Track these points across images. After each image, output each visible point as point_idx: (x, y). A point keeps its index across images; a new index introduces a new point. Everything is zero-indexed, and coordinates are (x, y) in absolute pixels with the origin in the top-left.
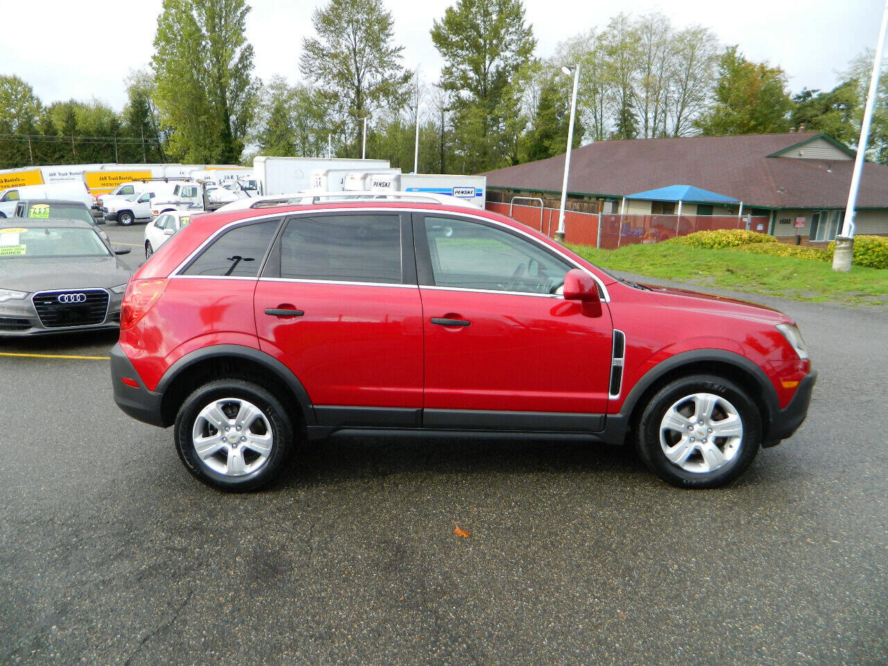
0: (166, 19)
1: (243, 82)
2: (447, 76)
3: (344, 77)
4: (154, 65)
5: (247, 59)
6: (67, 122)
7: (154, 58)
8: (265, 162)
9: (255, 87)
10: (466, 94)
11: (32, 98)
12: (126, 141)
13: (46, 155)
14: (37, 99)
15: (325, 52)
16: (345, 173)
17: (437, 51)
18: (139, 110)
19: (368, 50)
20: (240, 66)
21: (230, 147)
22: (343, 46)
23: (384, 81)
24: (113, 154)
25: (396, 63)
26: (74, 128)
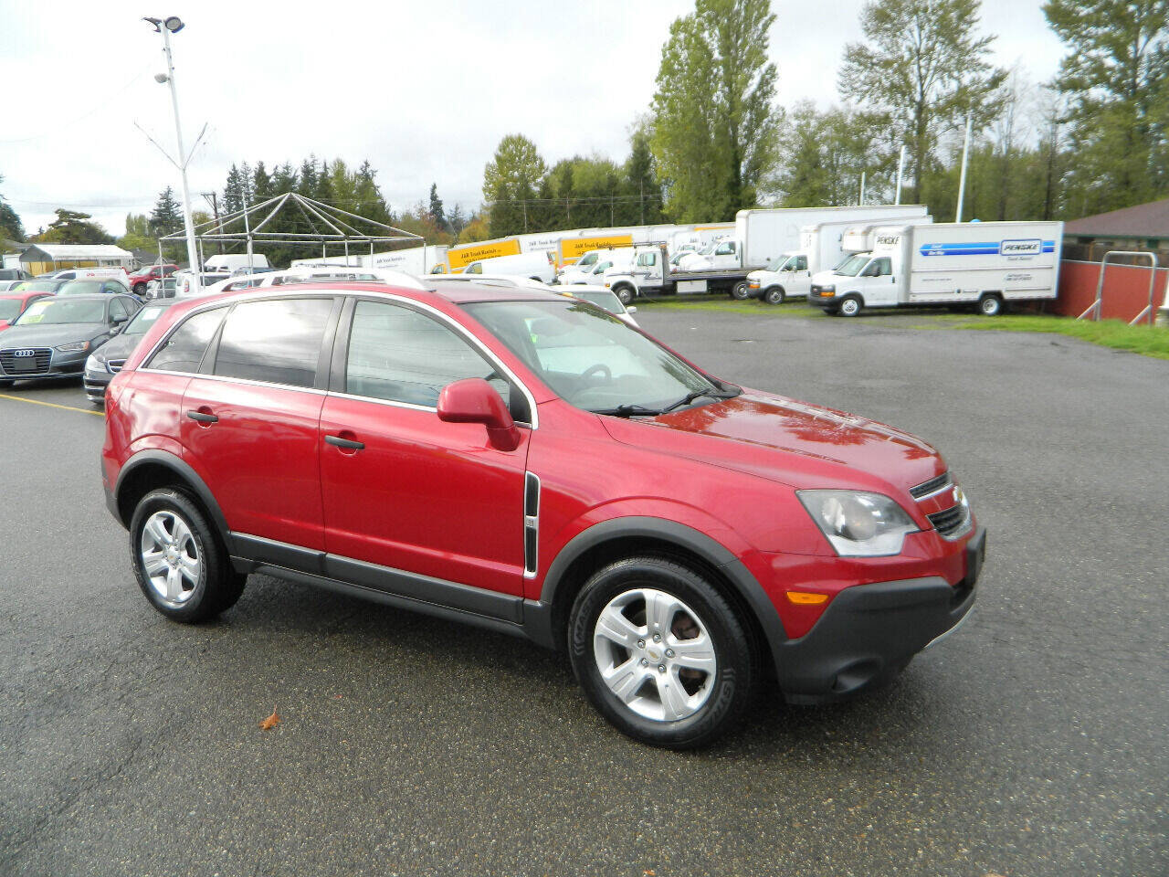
0: (672, 47)
1: (760, 114)
2: (1070, 70)
3: (899, 90)
4: (656, 105)
5: (767, 83)
6: (563, 182)
7: (656, 97)
8: (747, 217)
9: (775, 118)
10: (1099, 93)
11: (535, 158)
12: (624, 200)
13: (540, 221)
14: (541, 159)
15: (874, 60)
16: (845, 226)
17: (1053, 34)
18: (641, 161)
19: (938, 47)
20: (758, 94)
21: (737, 200)
22: (903, 49)
23: (962, 90)
24: (608, 216)
25: (980, 61)
26: (570, 188)
